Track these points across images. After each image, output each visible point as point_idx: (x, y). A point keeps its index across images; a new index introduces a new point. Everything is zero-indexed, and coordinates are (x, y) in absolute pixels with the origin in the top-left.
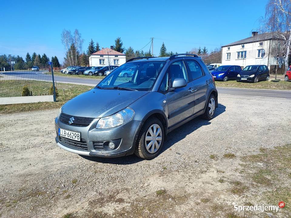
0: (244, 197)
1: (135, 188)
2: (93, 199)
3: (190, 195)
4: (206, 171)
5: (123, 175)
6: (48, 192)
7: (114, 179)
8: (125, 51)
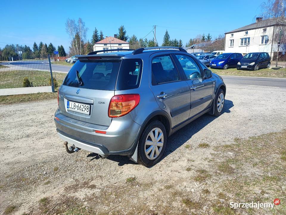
0: (203, 184)
1: (108, 176)
2: (69, 185)
3: (156, 181)
4: (178, 160)
5: (100, 163)
6: (31, 179)
7: (92, 167)
8: (128, 40)
